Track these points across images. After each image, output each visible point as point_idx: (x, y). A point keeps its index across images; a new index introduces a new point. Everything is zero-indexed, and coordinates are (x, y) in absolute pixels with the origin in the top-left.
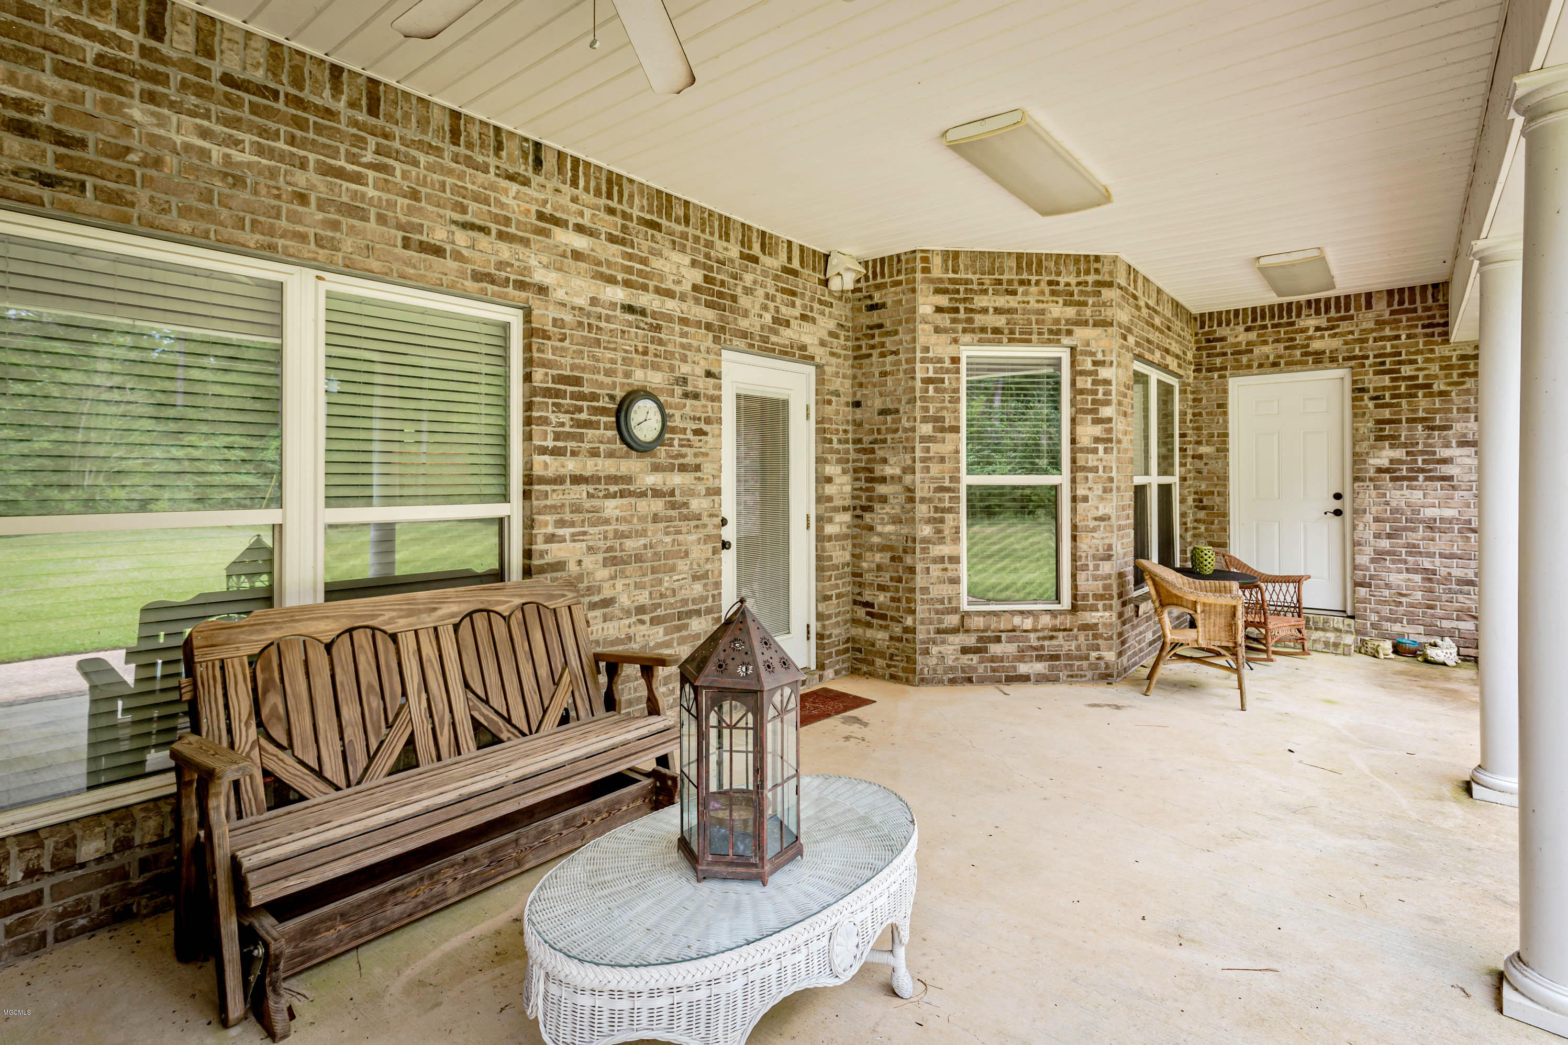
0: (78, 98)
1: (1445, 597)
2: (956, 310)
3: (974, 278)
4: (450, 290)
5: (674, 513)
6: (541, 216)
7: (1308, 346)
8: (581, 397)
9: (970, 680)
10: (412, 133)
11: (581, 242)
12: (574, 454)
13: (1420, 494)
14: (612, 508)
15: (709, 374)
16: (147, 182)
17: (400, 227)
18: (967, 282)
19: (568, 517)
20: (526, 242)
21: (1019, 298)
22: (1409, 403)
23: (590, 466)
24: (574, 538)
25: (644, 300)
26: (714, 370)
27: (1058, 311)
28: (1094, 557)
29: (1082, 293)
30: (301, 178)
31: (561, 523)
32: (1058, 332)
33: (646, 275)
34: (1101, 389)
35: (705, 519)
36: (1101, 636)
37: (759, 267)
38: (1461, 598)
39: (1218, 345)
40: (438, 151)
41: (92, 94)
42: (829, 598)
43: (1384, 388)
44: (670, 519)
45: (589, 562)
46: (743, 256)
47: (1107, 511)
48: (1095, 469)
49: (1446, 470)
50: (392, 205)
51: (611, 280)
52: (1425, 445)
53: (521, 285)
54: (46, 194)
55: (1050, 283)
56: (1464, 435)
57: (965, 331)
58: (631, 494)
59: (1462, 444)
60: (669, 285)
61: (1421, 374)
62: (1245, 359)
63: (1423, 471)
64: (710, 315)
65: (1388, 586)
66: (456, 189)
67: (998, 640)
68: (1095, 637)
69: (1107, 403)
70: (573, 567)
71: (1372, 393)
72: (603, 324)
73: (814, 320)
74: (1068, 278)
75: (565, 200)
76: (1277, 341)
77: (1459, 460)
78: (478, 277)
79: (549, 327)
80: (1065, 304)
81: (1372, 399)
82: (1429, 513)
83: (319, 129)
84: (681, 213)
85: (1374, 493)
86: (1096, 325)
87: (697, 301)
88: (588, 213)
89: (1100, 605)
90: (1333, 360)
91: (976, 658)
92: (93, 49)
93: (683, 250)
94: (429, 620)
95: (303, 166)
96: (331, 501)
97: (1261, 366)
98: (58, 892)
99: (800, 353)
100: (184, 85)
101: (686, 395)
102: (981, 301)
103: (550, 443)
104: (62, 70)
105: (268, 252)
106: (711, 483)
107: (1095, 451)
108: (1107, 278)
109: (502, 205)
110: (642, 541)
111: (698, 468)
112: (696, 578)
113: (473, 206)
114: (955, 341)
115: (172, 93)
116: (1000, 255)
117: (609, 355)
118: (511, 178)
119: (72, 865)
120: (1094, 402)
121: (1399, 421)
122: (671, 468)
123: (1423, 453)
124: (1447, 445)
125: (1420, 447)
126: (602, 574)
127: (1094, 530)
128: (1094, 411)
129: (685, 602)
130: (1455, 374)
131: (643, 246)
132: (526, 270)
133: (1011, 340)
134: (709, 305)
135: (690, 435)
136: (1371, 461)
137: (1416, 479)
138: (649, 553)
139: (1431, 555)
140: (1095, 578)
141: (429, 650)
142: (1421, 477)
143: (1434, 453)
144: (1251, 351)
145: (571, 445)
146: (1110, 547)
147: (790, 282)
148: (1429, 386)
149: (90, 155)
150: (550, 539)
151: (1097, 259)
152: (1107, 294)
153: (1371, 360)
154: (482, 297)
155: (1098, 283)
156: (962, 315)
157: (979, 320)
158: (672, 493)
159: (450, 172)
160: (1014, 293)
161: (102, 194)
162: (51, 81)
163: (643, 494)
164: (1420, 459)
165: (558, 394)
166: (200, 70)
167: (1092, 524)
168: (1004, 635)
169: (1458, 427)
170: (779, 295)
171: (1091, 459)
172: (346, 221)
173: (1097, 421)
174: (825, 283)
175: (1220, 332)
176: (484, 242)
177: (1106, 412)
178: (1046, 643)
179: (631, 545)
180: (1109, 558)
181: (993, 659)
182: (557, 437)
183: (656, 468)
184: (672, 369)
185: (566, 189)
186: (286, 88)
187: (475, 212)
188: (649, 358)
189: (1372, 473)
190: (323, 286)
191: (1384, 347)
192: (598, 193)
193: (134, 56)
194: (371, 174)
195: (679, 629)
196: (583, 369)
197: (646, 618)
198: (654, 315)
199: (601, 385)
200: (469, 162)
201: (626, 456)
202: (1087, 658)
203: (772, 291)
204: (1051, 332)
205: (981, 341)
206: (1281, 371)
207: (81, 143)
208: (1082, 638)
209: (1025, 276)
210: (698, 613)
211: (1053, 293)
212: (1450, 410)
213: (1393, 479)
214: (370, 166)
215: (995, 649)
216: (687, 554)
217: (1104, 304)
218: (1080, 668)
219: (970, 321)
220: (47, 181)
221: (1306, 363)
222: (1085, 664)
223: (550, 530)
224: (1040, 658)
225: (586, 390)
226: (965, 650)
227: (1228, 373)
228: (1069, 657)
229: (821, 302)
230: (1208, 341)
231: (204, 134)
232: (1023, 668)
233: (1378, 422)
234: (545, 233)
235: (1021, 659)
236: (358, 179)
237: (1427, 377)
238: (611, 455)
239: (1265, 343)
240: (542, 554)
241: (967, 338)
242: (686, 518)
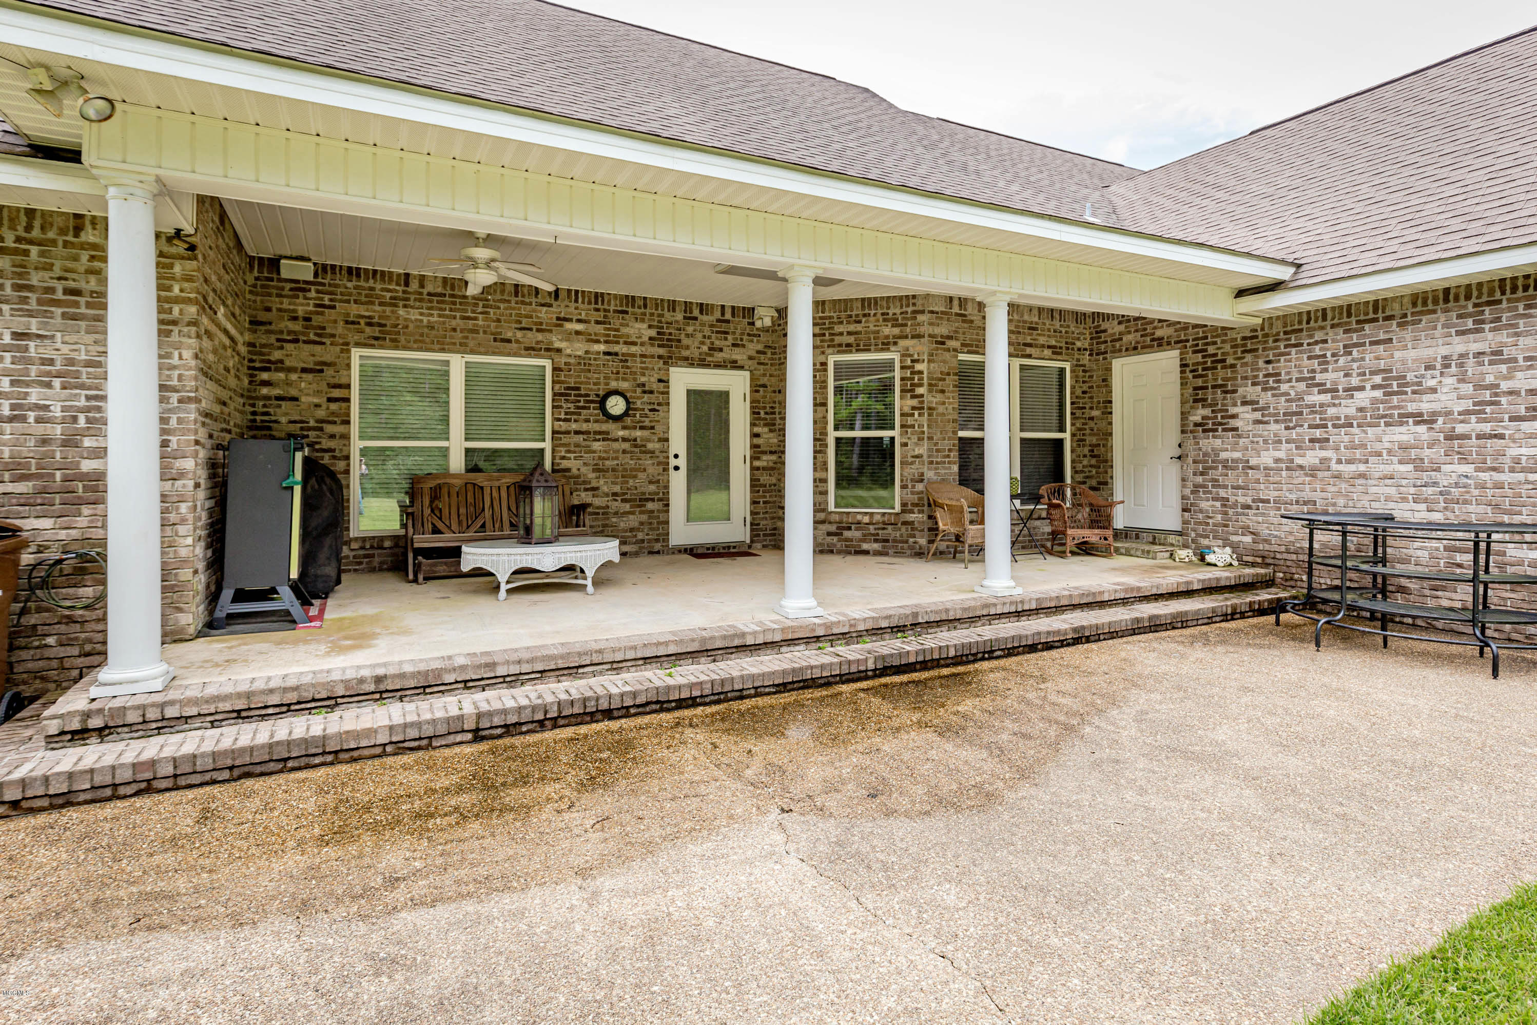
0: (384, 312)
1: (1234, 518)
2: (824, 335)
3: (835, 315)
4: (516, 355)
5: (637, 450)
6: (558, 319)
7: (1153, 334)
8: (580, 395)
9: (832, 552)
10: (498, 297)
11: (580, 327)
12: (575, 421)
13: (1219, 441)
14: (597, 446)
15: (660, 381)
16: (404, 333)
17: (492, 334)
18: (830, 317)
19: (572, 449)
20: (550, 331)
21: (863, 324)
22: (1213, 374)
23: (585, 427)
24: (575, 458)
25: (616, 348)
26: (664, 378)
27: (887, 330)
28: (912, 480)
29: (904, 318)
30: (454, 323)
31: (569, 452)
32: (888, 343)
33: (618, 336)
34: (916, 377)
35: (657, 453)
36: (916, 529)
37: (697, 323)
38: (1243, 518)
39: (1103, 335)
40: (509, 301)
41: (388, 309)
42: (758, 503)
43: (1198, 364)
44: (631, 452)
45: (584, 470)
46: (685, 318)
47: (921, 452)
48: (913, 426)
49: (1233, 423)
50: (489, 326)
51: (598, 341)
52: (1223, 405)
53: (548, 350)
54: (376, 343)
55: (883, 314)
56: (1245, 397)
57: (829, 346)
58: (608, 439)
59: (1244, 403)
60: (634, 339)
61: (1219, 352)
62: (1118, 345)
63: (1221, 424)
64: (661, 351)
65: (1201, 511)
66: (517, 315)
67: (849, 528)
68: (913, 529)
69: (921, 385)
70: (574, 471)
71: (1191, 368)
72: (592, 362)
73: (744, 346)
74: (895, 310)
75: (572, 309)
76: (1136, 331)
77: (1241, 416)
78: (527, 349)
79: (563, 366)
80: (893, 326)
81: (1192, 371)
82: (1224, 455)
83: (461, 304)
84: (642, 303)
85: (1193, 441)
86: (913, 337)
87: (652, 345)
88: (583, 313)
89: (916, 510)
90: (1169, 343)
91: (835, 539)
92: (388, 295)
93: (643, 321)
94: (497, 484)
95: (455, 317)
96: (467, 439)
97: (1127, 350)
98: (379, 555)
99: (735, 365)
100: (415, 300)
101: (644, 392)
102: (838, 329)
103: (563, 416)
104: (381, 304)
105: (443, 350)
106: (661, 435)
107: (913, 415)
108: (921, 308)
109: (537, 317)
110: (616, 462)
111: (652, 428)
112: (651, 482)
113: (524, 320)
114: (823, 353)
115: (411, 303)
116: (851, 300)
117: (596, 376)
118: (543, 305)
119: (382, 548)
120: (912, 385)
121: (1206, 388)
122: (635, 428)
123: (1221, 411)
124: (1235, 405)
125: (1219, 407)
126: (592, 475)
127: (912, 463)
128: (912, 391)
129: (644, 494)
130: (1239, 350)
131: (616, 322)
132: (552, 343)
133: (857, 351)
134: (659, 346)
135: (647, 412)
136: (1191, 418)
137: (1216, 430)
138: (620, 468)
139: (1226, 487)
140: (912, 493)
141: (495, 494)
142: (1220, 428)
143: (1227, 411)
144: (1121, 339)
145: (573, 417)
146: (922, 474)
147: (723, 328)
148: (1224, 361)
149: (388, 328)
150: (563, 458)
151: (914, 297)
152: (920, 318)
153: (1191, 343)
154: (530, 356)
155: (914, 312)
156: (827, 337)
157: (838, 340)
158: (635, 440)
159: (514, 309)
160: (860, 322)
161: (392, 340)
162: (377, 308)
163: (616, 440)
164: (1219, 415)
165: (567, 395)
166: (421, 294)
167: (910, 460)
168: (853, 526)
169: (1241, 390)
170: (714, 335)
171: (910, 421)
172: (470, 335)
173: (914, 397)
174: (753, 324)
175: (1104, 326)
176: (529, 334)
177: (920, 391)
178: (880, 532)
179: (608, 463)
180: (922, 481)
181: (847, 540)
182: (566, 414)
183: (624, 428)
184: (635, 380)
185: (573, 305)
186: (449, 292)
187: (525, 323)
188: (620, 376)
189: (1191, 427)
190: (464, 360)
191: (1198, 333)
192: (590, 303)
193: (400, 294)
194: (480, 316)
195: (640, 506)
196: (581, 383)
197: (619, 499)
198: (623, 355)
199: (591, 390)
200: (523, 303)
201: (606, 422)
202: (907, 542)
203: (708, 334)
204: (883, 344)
205: (839, 352)
206: (1139, 354)
207: (385, 325)
208: (903, 528)
209: (867, 311)
210: (653, 500)
211: (884, 320)
212: (1235, 379)
213: (1204, 431)
214: (481, 313)
215: (847, 534)
216: (645, 470)
217: (919, 324)
218: (902, 548)
219: (832, 340)
220: (376, 339)
221: (1152, 346)
222: (905, 545)
223: (563, 454)
224: (876, 541)
225: (583, 392)
226: (829, 534)
227: (1108, 356)
228: (895, 541)
229: (749, 335)
230: (1097, 332)
231: (421, 314)
232: (865, 546)
233: (1195, 389)
234: (561, 326)
235: (864, 541)
236: (476, 319)
237: (1223, 354)
238: (596, 421)
239: (1129, 332)
240: (558, 464)
241: (830, 350)
242: (645, 452)
